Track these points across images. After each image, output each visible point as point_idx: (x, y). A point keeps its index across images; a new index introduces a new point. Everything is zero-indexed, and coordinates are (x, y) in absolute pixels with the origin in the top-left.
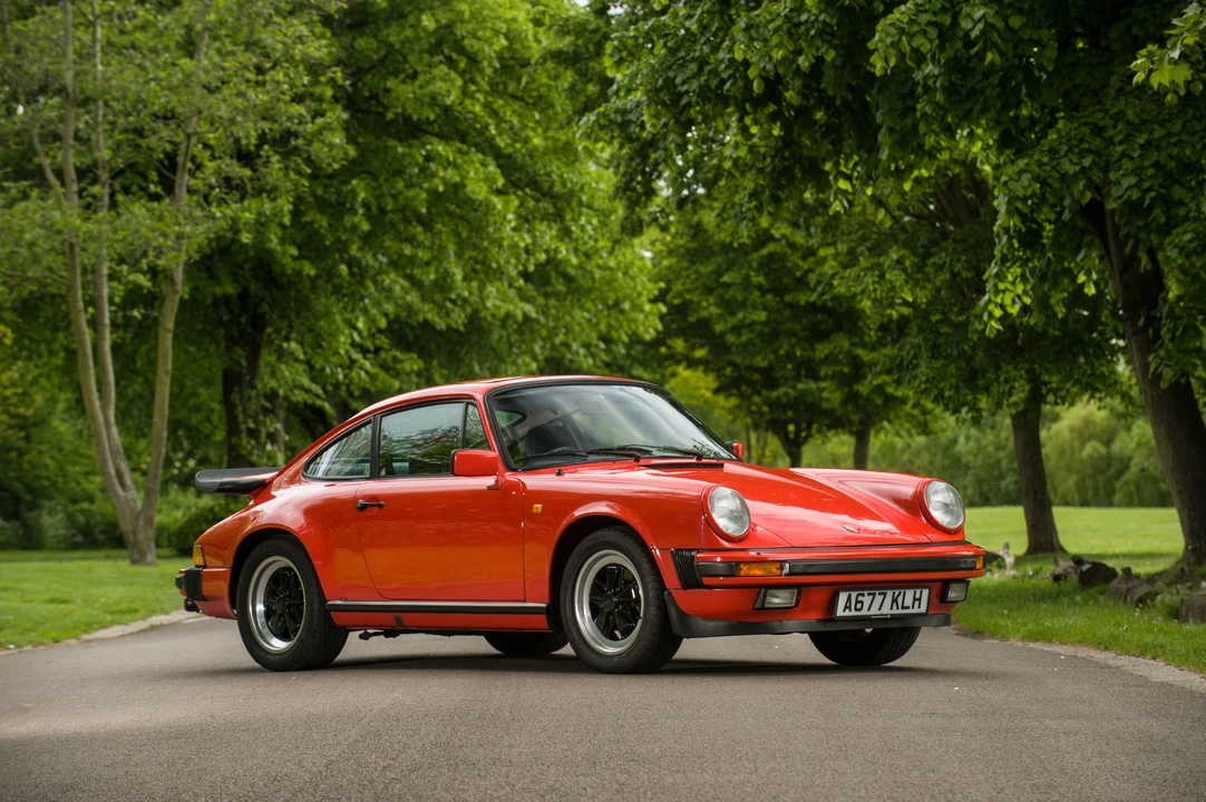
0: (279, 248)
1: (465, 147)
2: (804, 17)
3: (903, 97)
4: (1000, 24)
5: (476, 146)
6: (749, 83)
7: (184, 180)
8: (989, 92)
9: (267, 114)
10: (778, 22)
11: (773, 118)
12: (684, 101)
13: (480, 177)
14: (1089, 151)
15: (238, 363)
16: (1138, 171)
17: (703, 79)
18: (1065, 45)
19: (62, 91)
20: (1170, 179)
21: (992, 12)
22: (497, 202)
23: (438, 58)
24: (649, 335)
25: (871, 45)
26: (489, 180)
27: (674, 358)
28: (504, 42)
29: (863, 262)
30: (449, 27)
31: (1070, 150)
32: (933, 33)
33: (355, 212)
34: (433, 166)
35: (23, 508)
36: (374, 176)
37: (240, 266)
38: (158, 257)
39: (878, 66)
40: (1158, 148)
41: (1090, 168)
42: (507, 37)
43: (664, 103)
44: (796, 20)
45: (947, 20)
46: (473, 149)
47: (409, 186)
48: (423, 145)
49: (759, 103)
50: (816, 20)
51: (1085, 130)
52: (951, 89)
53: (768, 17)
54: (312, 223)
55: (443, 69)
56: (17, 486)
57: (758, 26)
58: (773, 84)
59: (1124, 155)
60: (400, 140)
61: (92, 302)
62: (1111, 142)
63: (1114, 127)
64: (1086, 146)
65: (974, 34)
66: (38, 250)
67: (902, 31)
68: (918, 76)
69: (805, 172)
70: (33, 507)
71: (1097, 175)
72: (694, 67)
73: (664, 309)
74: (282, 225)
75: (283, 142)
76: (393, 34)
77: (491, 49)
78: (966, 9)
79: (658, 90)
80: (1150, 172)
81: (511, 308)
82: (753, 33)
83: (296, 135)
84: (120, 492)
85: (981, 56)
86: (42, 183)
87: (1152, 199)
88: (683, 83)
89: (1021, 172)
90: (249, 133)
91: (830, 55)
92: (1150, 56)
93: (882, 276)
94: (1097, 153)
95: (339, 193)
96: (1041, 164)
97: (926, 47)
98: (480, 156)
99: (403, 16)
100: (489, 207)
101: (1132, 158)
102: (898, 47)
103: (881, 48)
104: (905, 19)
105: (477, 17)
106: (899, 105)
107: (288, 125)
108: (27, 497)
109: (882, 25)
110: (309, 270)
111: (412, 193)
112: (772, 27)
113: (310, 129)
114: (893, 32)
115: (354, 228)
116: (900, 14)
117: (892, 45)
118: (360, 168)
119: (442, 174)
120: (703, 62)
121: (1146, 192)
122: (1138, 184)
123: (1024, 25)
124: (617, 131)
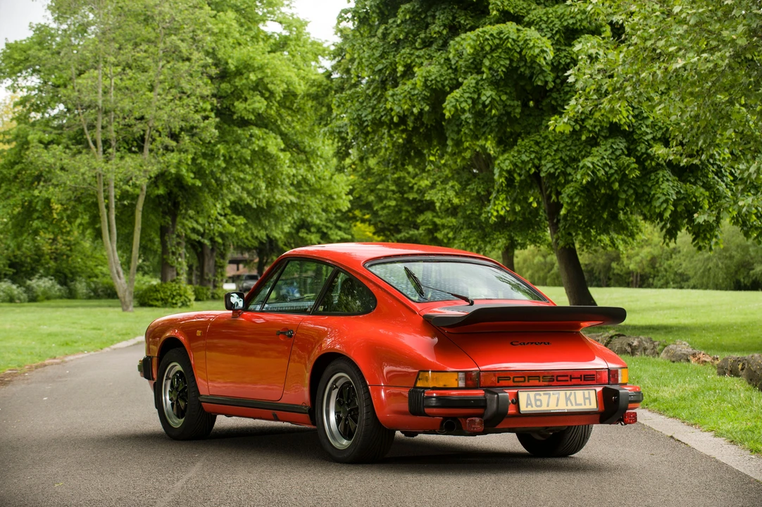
0: (186, 174)
1: (267, 131)
2: (416, 92)
3: (458, 126)
4: (498, 99)
5: (272, 130)
6: (392, 118)
7: (147, 146)
8: (492, 125)
9: (184, 119)
10: (406, 93)
11: (403, 131)
12: (366, 124)
13: (273, 144)
14: (533, 152)
15: (168, 223)
16: (553, 161)
17: (373, 115)
18: (525, 105)
19: (96, 107)
20: (566, 164)
21: (494, 93)
22: (281, 155)
23: (256, 92)
24: (345, 209)
25: (444, 105)
26: (277, 145)
27: (355, 218)
28: (285, 86)
29: (439, 187)
30: (261, 79)
31: (526, 151)
32: (470, 101)
33: (218, 158)
34: (253, 139)
35: (68, 281)
36: (227, 142)
37: (169, 181)
38: (137, 180)
39: (447, 115)
40: (562, 151)
41: (534, 159)
42: (287, 84)
43: (356, 124)
44: (413, 93)
45: (476, 96)
46: (271, 132)
47: (243, 147)
48: (249, 130)
49: (397, 125)
50: (421, 93)
51: (532, 143)
52: (476, 124)
53: (402, 91)
54: (201, 163)
55: (259, 98)
56: (66, 271)
57: (397, 95)
58: (403, 119)
59: (548, 154)
60: (239, 127)
61: (107, 198)
62: (543, 148)
63: (544, 142)
64: (532, 149)
65: (487, 102)
66: (86, 176)
67: (457, 100)
68: (463, 117)
69: (415, 153)
70: (73, 280)
71: (536, 161)
72: (370, 110)
73: (351, 198)
74: (187, 164)
75: (191, 130)
76: (238, 82)
77: (279, 89)
78: (484, 92)
79: (354, 119)
80: (558, 161)
81: (285, 198)
82: (395, 97)
83: (196, 127)
84: (118, 280)
85: (490, 111)
86: (88, 147)
87: (559, 173)
89: (505, 160)
90: (176, 125)
91: (427, 108)
92: (556, 120)
93: (445, 193)
94: (536, 153)
95: (212, 150)
96: (514, 157)
97: (467, 107)
98: (274, 135)
99: (242, 74)
100: (278, 158)
101: (551, 155)
102: (455, 107)
103: (448, 107)
104: (458, 95)
105: (274, 75)
106: (456, 129)
107: (192, 123)
108: (70, 276)
109: (449, 97)
110: (198, 183)
111: (244, 150)
112: (403, 95)
113: (202, 125)
114: (453, 100)
115: (219, 166)
116: (457, 93)
117: (453, 106)
118: (222, 139)
119: (257, 142)
120: (373, 108)
121: (556, 169)
122: (553, 167)
123: (507, 99)
124: (337, 135)
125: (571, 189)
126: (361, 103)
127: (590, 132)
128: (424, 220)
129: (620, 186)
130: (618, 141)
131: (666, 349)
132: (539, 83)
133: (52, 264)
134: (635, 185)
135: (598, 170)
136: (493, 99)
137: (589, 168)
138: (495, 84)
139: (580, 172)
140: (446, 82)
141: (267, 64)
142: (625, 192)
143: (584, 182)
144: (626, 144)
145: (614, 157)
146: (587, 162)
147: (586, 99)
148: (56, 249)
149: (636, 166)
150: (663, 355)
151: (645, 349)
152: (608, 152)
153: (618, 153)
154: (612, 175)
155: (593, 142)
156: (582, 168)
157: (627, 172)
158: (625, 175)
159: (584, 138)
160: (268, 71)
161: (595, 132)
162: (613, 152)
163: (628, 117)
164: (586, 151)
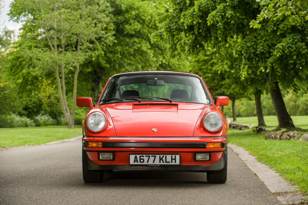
0: (102, 61)
1: (142, 40)
2: (195, 13)
4: (235, 15)
6: (184, 27)
7: (79, 47)
8: (234, 29)
9: (96, 33)
10: (190, 14)
11: (193, 34)
12: (172, 30)
13: (145, 47)
14: (253, 41)
16: (263, 46)
17: (176, 26)
19: (54, 29)
20: (270, 47)
21: (232, 12)
22: (149, 51)
23: (136, 21)
25: (207, 19)
26: (147, 46)
28: (150, 17)
29: (220, 64)
30: (138, 14)
31: (249, 41)
32: (220, 17)
33: (117, 53)
34: (135, 44)
35: (57, 117)
36: (122, 45)
37: (94, 65)
38: (73, 64)
39: (209, 24)
40: (268, 41)
41: (253, 45)
42: (151, 16)
43: (168, 31)
44: (193, 14)
45: (223, 14)
46: (144, 40)
48: (133, 39)
49: (188, 31)
50: (197, 14)
51: (253, 37)
52: (225, 28)
53: (188, 13)
54: (109, 56)
55: (137, 23)
57: (186, 15)
58: (190, 27)
59: (260, 42)
60: (128, 38)
61: (60, 73)
62: (258, 40)
63: (259, 36)
64: (252, 40)
65: (229, 17)
66: (48, 62)
67: (214, 16)
68: (218, 25)
70: (59, 116)
71: (255, 46)
72: (174, 24)
74: (102, 56)
75: (99, 39)
76: (127, 16)
77: (147, 19)
78: (227, 12)
79: (167, 28)
80: (266, 46)
82: (185, 16)
83: (103, 37)
84: (66, 113)
85: (231, 21)
86: (50, 49)
87: (266, 52)
88: (172, 27)
89: (238, 46)
90: (93, 37)
91: (200, 21)
92: (253, 22)
93: (223, 67)
94: (255, 42)
95: (115, 50)
96: (243, 44)
97: (219, 20)
98: (145, 41)
99: (128, 12)
100: (147, 53)
101: (262, 43)
102: (213, 20)
103: (209, 20)
104: (214, 14)
105: (144, 12)
106: (215, 31)
107: (101, 35)
108: (58, 114)
109: (209, 15)
110: (108, 66)
111: (130, 49)
112: (189, 15)
113: (105, 36)
114: (212, 16)
115: (118, 57)
116: (214, 13)
117: (211, 19)
118: (119, 44)
119: (137, 45)
120: (176, 23)
121: (265, 50)
122: (263, 48)
123: (240, 15)
124: (159, 37)
125: (272, 59)
126: (171, 20)
127: (282, 30)
129: (297, 57)
130: (296, 35)
131: (302, 136)
132: (256, 7)
133: (47, 108)
134: (305, 56)
135: (285, 50)
136: (232, 15)
137: (280, 48)
138: (234, 8)
139: (276, 51)
140: (210, 8)
141: (141, 6)
142: (300, 60)
143: (278, 55)
144: (300, 36)
145: (294, 43)
146: (279, 45)
147: (269, 11)
148: (51, 101)
149: (306, 47)
150: (300, 139)
151: (294, 137)
152: (291, 41)
153: (296, 41)
154: (293, 52)
155: (283, 36)
156: (277, 48)
157: (301, 50)
158: (300, 52)
159: (278, 33)
160: (141, 10)
161: (284, 30)
162: (293, 41)
163: (301, 22)
164: (280, 40)
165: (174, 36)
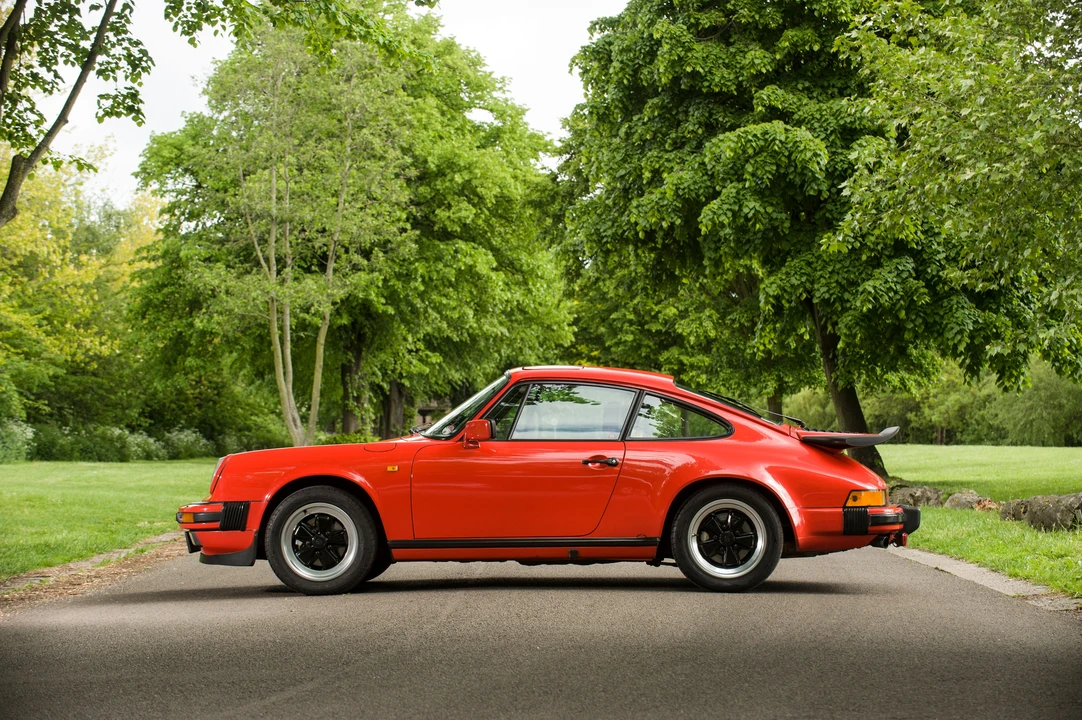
0: (375, 299)
1: (476, 246)
2: (665, 202)
3: (715, 242)
4: (762, 210)
5: (480, 244)
6: (637, 233)
7: (331, 265)
8: (756, 242)
9: (377, 232)
10: (653, 204)
11: (652, 250)
12: (605, 240)
13: (483, 262)
14: (804, 274)
15: (350, 361)
16: (827, 285)
17: (614, 230)
18: (795, 218)
20: (843, 289)
21: (758, 205)
22: (493, 275)
23: (462, 198)
24: (567, 343)
25: (699, 220)
26: (488, 262)
27: (579, 355)
28: (498, 190)
29: (693, 316)
31: (796, 273)
32: (730, 214)
33: (415, 279)
34: (459, 256)
35: (216, 434)
36: (427, 260)
38: (319, 306)
39: (704, 230)
40: (838, 274)
41: (805, 282)
42: (500, 187)
43: (594, 241)
44: (662, 204)
45: (736, 208)
46: (480, 247)
47: (446, 266)
48: (454, 244)
49: (644, 242)
50: (672, 204)
52: (738, 241)
53: (648, 202)
54: (394, 286)
55: (465, 205)
56: (214, 422)
57: (643, 206)
58: (650, 234)
59: (821, 276)
60: (439, 240)
61: (281, 328)
62: (815, 270)
64: (803, 271)
65: (750, 215)
66: (258, 302)
67: (715, 213)
68: (722, 234)
69: (667, 276)
70: (221, 433)
71: (808, 285)
72: (610, 223)
73: (576, 330)
74: (378, 287)
75: (384, 245)
76: (439, 184)
77: (490, 193)
78: (746, 203)
79: (591, 235)
80: (834, 285)
81: (495, 330)
82: (640, 209)
83: (391, 242)
84: (295, 430)
85: (754, 225)
86: (258, 264)
87: (835, 299)
88: (604, 231)
89: (771, 284)
90: (368, 239)
91: (678, 222)
92: (829, 238)
93: (701, 324)
94: (808, 275)
95: (408, 270)
96: (781, 280)
97: (726, 222)
98: (484, 250)
99: (444, 175)
100: (489, 278)
101: (825, 278)
102: (712, 220)
103: (704, 221)
104: (716, 207)
106: (713, 246)
107: (387, 237)
108: (218, 428)
109: (705, 209)
110: (391, 310)
111: (447, 270)
112: (649, 206)
113: (399, 239)
114: (710, 213)
115: (416, 289)
116: (714, 204)
117: (710, 220)
118: (422, 258)
119: (464, 260)
120: (614, 221)
121: (831, 295)
122: (828, 291)
123: (774, 211)
125: (850, 318)
126: (600, 216)
127: (872, 250)
128: (668, 358)
129: (906, 314)
130: (903, 261)
131: (950, 498)
132: (812, 193)
133: (197, 412)
134: (925, 313)
135: (881, 296)
136: (757, 212)
137: (870, 293)
138: (760, 193)
139: (861, 298)
140: (702, 191)
142: (913, 321)
143: (865, 309)
144: (913, 265)
145: (900, 281)
146: (869, 286)
147: (864, 214)
148: (201, 393)
149: (926, 290)
150: (947, 504)
151: (928, 499)
152: (893, 275)
153: (904, 275)
154: (898, 300)
155: (876, 263)
156: (862, 293)
157: (915, 298)
158: (912, 302)
159: (864, 258)
161: (878, 251)
162: (898, 275)
163: (916, 233)
164: (867, 273)
165: (607, 253)
